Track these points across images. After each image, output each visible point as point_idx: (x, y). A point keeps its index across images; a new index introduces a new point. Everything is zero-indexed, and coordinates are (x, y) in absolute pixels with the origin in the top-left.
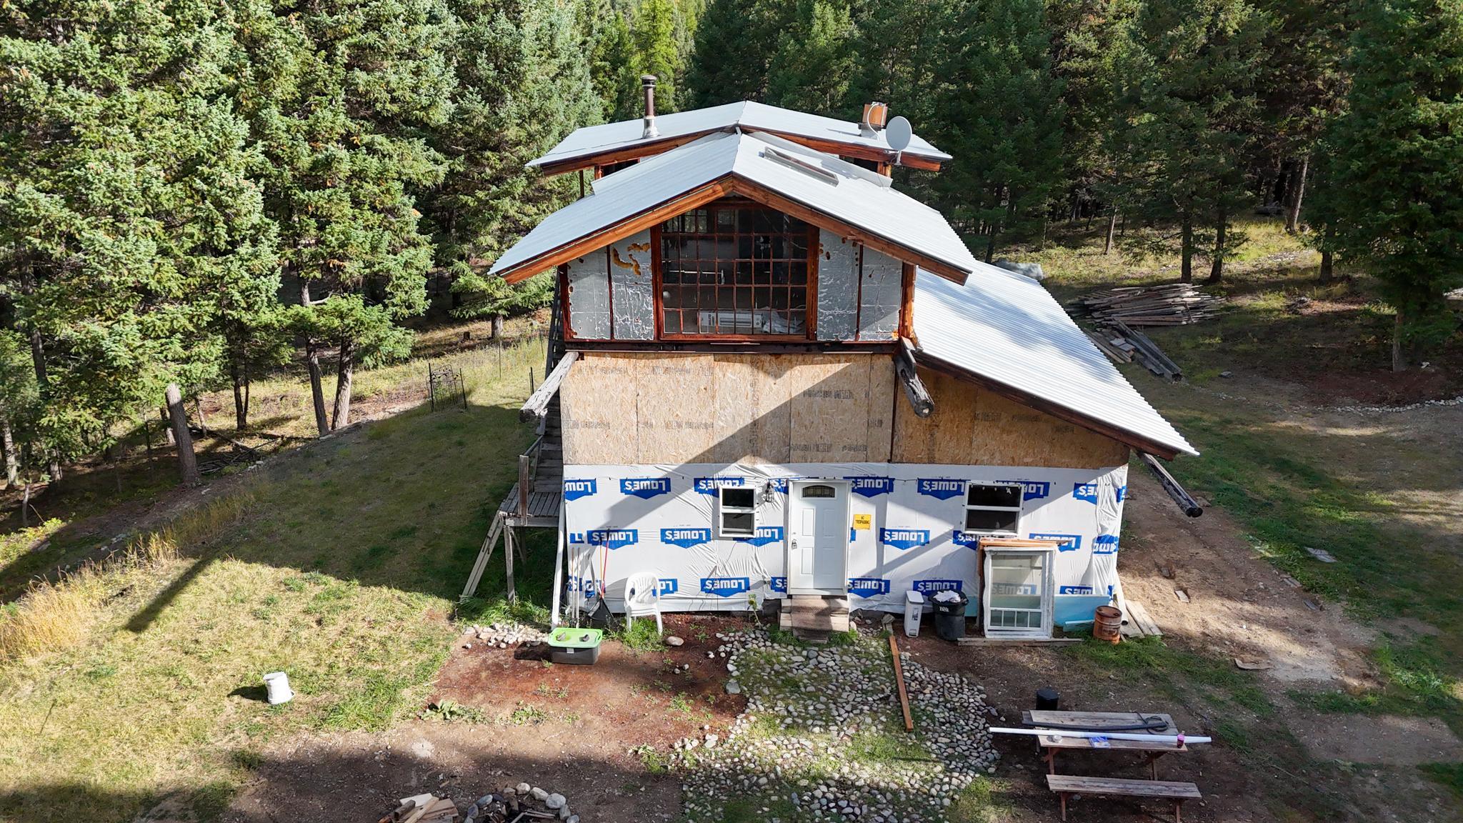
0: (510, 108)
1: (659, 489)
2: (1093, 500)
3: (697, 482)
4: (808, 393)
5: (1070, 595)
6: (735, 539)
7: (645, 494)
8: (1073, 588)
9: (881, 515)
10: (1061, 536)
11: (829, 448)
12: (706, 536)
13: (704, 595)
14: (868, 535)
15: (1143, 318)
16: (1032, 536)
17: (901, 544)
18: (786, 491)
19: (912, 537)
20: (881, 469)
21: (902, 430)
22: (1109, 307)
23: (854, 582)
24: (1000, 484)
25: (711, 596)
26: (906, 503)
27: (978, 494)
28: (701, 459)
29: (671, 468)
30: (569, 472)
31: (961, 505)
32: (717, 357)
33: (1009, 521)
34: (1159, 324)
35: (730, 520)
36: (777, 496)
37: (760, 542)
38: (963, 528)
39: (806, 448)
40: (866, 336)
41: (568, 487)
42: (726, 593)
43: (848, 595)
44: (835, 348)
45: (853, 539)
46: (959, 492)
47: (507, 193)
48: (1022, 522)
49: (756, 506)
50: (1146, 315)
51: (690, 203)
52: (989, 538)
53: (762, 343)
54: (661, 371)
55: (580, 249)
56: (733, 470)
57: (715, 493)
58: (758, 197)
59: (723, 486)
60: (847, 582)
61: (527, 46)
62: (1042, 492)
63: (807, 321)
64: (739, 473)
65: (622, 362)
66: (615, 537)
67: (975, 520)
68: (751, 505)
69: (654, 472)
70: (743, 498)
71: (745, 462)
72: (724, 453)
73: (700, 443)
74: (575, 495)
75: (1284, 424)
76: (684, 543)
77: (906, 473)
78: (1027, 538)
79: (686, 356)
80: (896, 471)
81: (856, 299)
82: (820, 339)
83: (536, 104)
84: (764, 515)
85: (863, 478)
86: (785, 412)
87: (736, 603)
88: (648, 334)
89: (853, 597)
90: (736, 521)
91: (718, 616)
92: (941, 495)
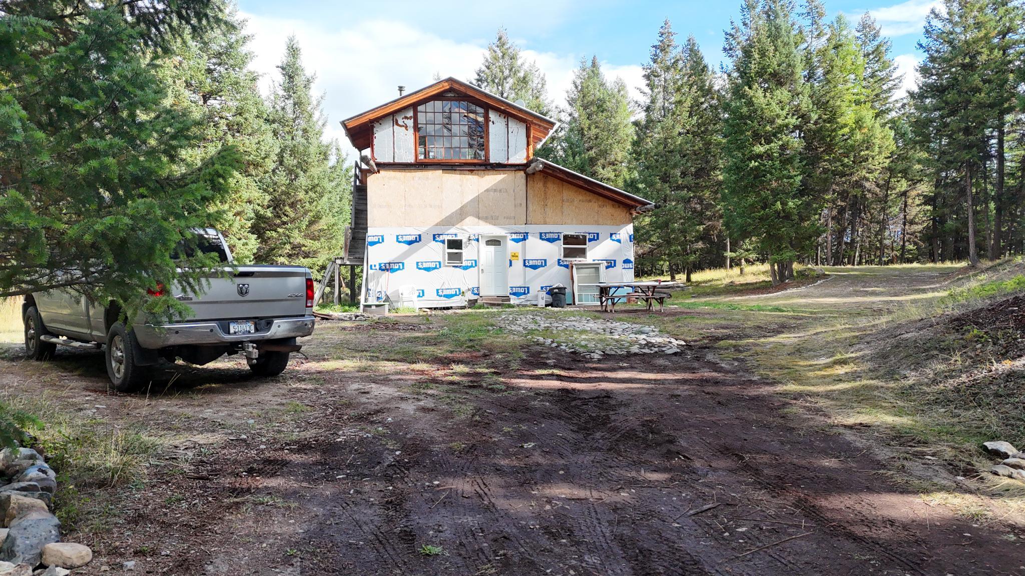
1: (416, 240)
2: (619, 241)
3: (434, 236)
4: (488, 190)
6: (453, 266)
7: (409, 243)
9: (524, 252)
10: (607, 260)
11: (497, 218)
12: (439, 265)
13: (438, 298)
14: (518, 263)
16: (594, 260)
17: (534, 267)
18: (478, 241)
19: (538, 263)
20: (522, 228)
21: (530, 209)
23: (513, 289)
24: (577, 234)
25: (442, 298)
27: (568, 239)
28: (436, 224)
29: (422, 230)
30: (371, 231)
31: (560, 245)
32: (444, 171)
35: (451, 256)
36: (474, 243)
37: (466, 268)
38: (562, 258)
39: (487, 218)
40: (512, 161)
41: (370, 239)
42: (449, 297)
43: (510, 296)
44: (499, 166)
45: (510, 265)
46: (559, 239)
48: (589, 252)
49: (463, 248)
51: (432, 91)
52: (575, 261)
53: (465, 164)
54: (417, 178)
56: (452, 230)
57: (443, 242)
58: (462, 89)
59: (447, 238)
62: (596, 238)
64: (456, 231)
65: (398, 174)
66: (393, 266)
68: (460, 248)
69: (414, 232)
70: (457, 244)
71: (458, 225)
72: (448, 221)
73: (435, 216)
74: (373, 244)
76: (428, 269)
77: (534, 230)
78: (591, 262)
79: (429, 171)
80: (529, 229)
81: (506, 143)
82: (492, 162)
84: (467, 253)
85: (514, 234)
86: (477, 201)
87: (456, 302)
88: (411, 159)
89: (512, 297)
90: (455, 258)
91: (444, 309)
92: (551, 240)
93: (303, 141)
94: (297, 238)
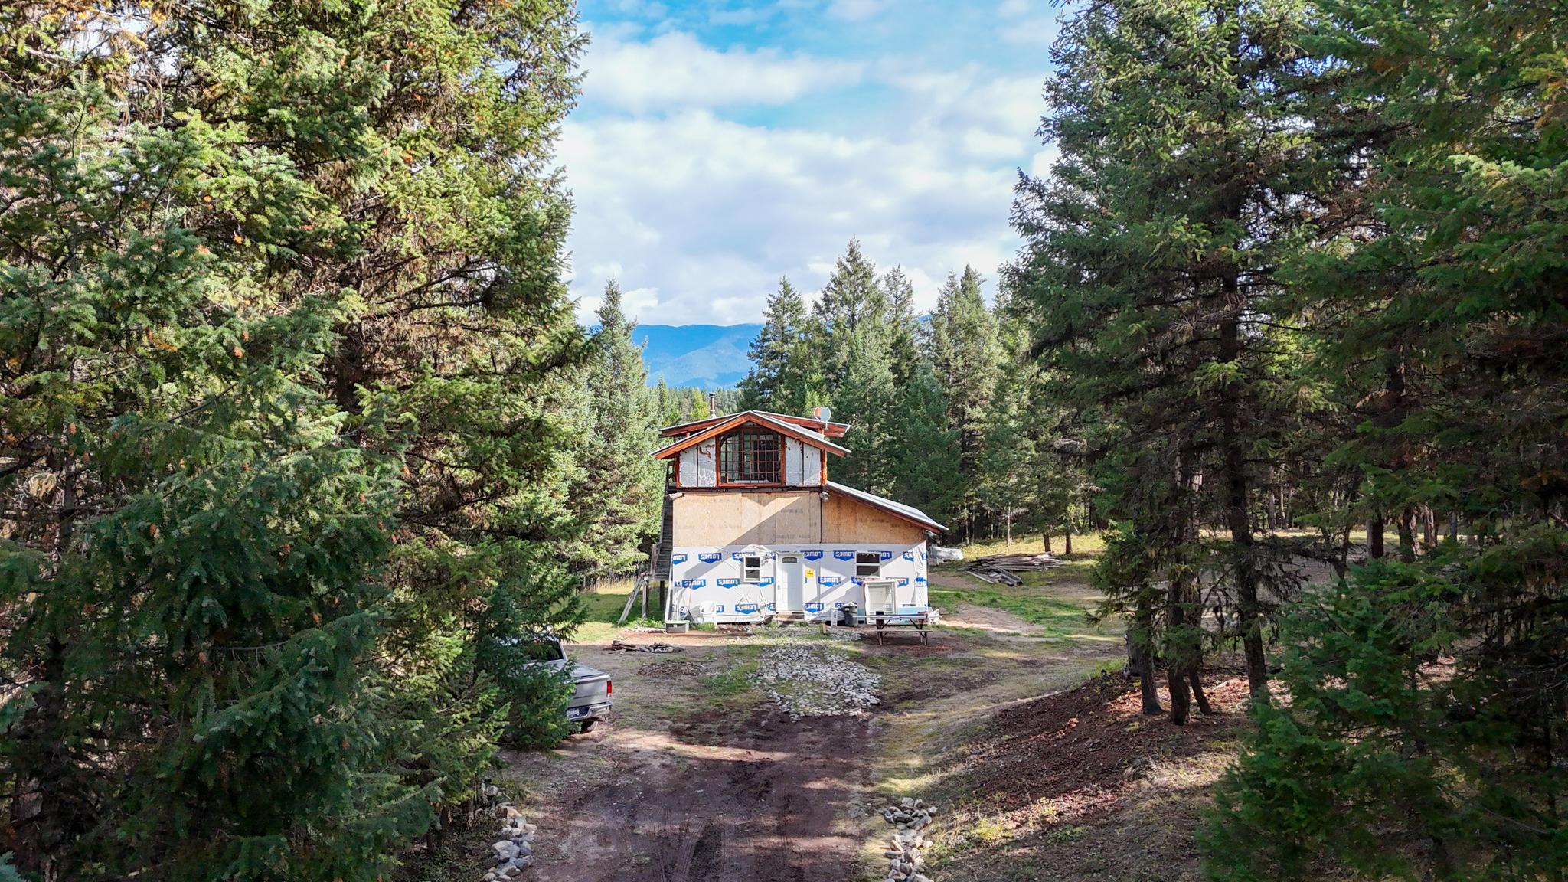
0: (621, 442)
1: (713, 560)
2: (912, 559)
3: (733, 554)
4: (783, 511)
5: (907, 609)
6: (752, 583)
7: (710, 561)
8: (908, 604)
9: (818, 572)
10: (899, 578)
12: (738, 582)
13: (736, 613)
14: (813, 580)
16: (887, 577)
17: (828, 584)
18: (774, 559)
19: (833, 581)
20: (817, 547)
21: (825, 528)
23: (807, 605)
24: (871, 553)
25: (740, 614)
26: (829, 564)
27: (861, 558)
28: (735, 543)
29: (721, 548)
30: (675, 551)
31: (853, 564)
33: (875, 571)
35: (750, 574)
36: (771, 561)
37: (763, 585)
38: (855, 575)
39: (782, 537)
40: (807, 483)
41: (674, 558)
42: (747, 612)
44: (795, 489)
45: (806, 583)
46: (852, 557)
47: (614, 494)
48: (881, 570)
49: (760, 566)
51: (731, 425)
52: (867, 579)
53: (761, 487)
54: (718, 501)
56: (750, 548)
57: (742, 560)
59: (745, 556)
60: (804, 605)
61: (632, 408)
62: (889, 556)
63: (782, 481)
64: (752, 550)
65: (701, 498)
66: (695, 583)
67: (861, 571)
68: (758, 565)
69: (715, 550)
70: (753, 562)
71: (755, 544)
72: (744, 540)
73: (735, 535)
74: (677, 562)
76: (727, 586)
77: (828, 549)
78: (885, 578)
79: (730, 494)
80: (824, 547)
81: (802, 467)
82: (787, 485)
83: (635, 442)
84: (764, 571)
85: (809, 552)
86: (774, 519)
87: (754, 617)
88: (713, 483)
89: (806, 613)
90: (752, 574)
91: (743, 624)
92: (844, 558)
93: (622, 398)
94: (613, 503)
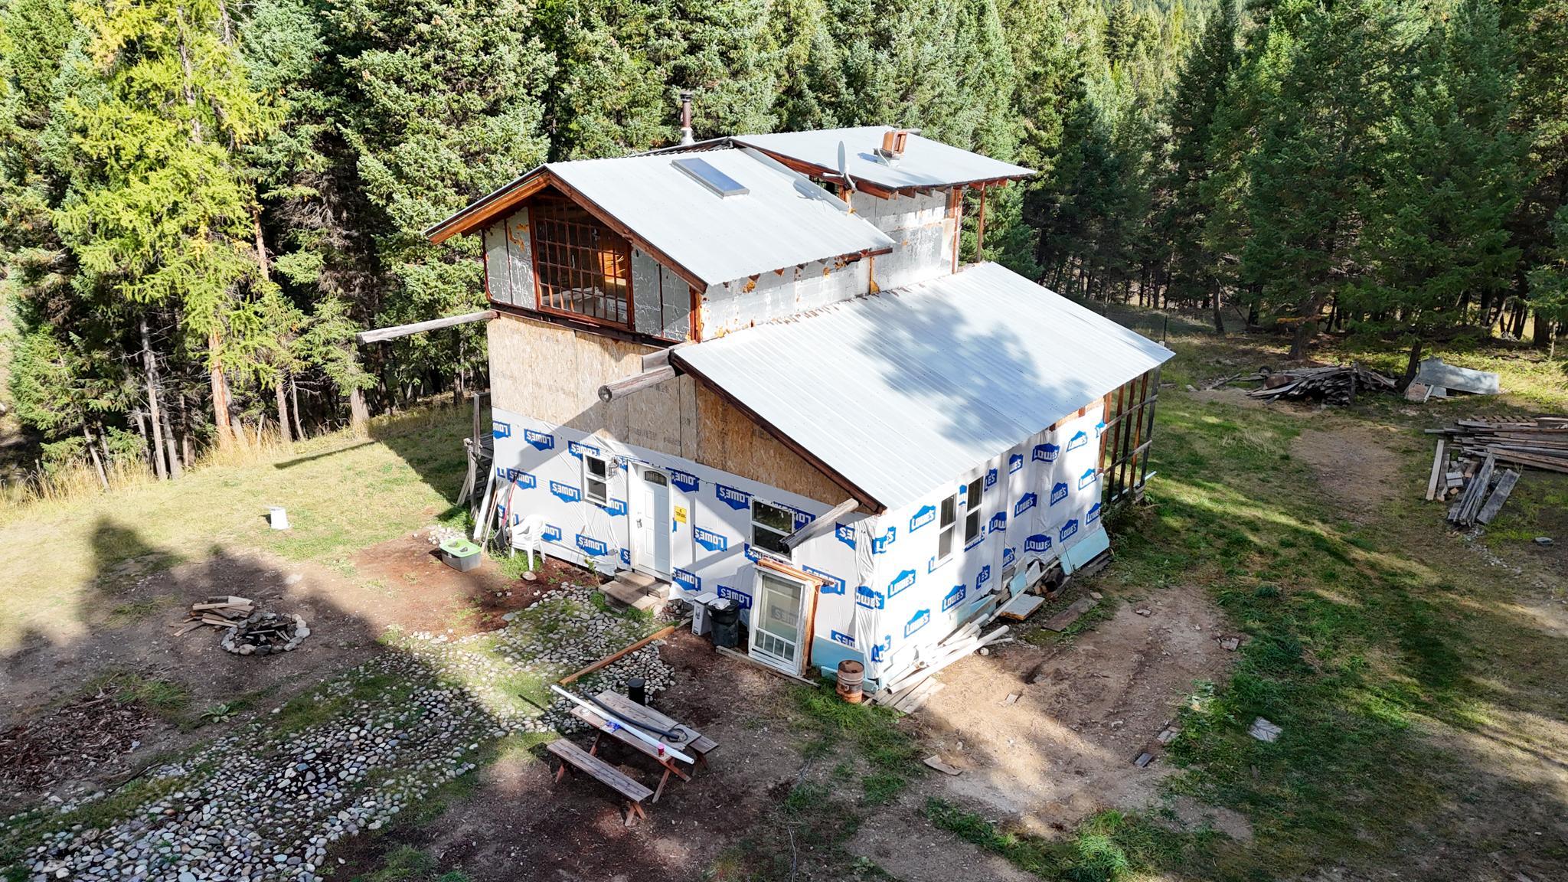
1: (548, 444)
2: (852, 544)
3: (570, 443)
5: (840, 643)
6: (596, 504)
7: (539, 446)
8: (842, 636)
9: (693, 512)
10: (829, 576)
11: (654, 436)
12: (578, 496)
13: (578, 549)
14: (685, 529)
15: (1535, 457)
16: (805, 568)
17: (708, 545)
18: (626, 468)
19: (714, 541)
20: (690, 466)
21: (702, 432)
22: (1491, 434)
23: (678, 571)
24: (776, 506)
25: (583, 551)
26: (707, 504)
28: (573, 424)
29: (554, 427)
30: (495, 414)
31: (748, 519)
32: (579, 334)
34: (1540, 465)
35: (592, 486)
36: (621, 472)
37: (612, 512)
38: (750, 542)
39: (639, 433)
40: (668, 334)
41: (495, 426)
42: (592, 552)
43: (673, 583)
44: (651, 341)
45: (675, 529)
46: (745, 506)
48: (795, 551)
49: (607, 477)
50: (1545, 454)
51: (526, 191)
52: (771, 559)
53: (602, 327)
54: (544, 338)
55: (467, 221)
56: (591, 440)
57: (581, 457)
58: (565, 190)
59: (586, 453)
60: (673, 571)
62: (809, 524)
63: (628, 312)
64: (596, 444)
65: (522, 326)
66: (523, 479)
67: (759, 538)
68: (604, 475)
69: (544, 428)
70: (599, 467)
71: (599, 434)
72: (586, 422)
73: (571, 410)
74: (500, 435)
75: (1530, 611)
76: (565, 498)
77: (710, 476)
78: (800, 569)
79: (558, 328)
80: (701, 471)
81: (659, 297)
82: (638, 330)
84: (613, 485)
85: (680, 472)
87: (598, 564)
88: (531, 302)
89: (675, 586)
92: (733, 504)
